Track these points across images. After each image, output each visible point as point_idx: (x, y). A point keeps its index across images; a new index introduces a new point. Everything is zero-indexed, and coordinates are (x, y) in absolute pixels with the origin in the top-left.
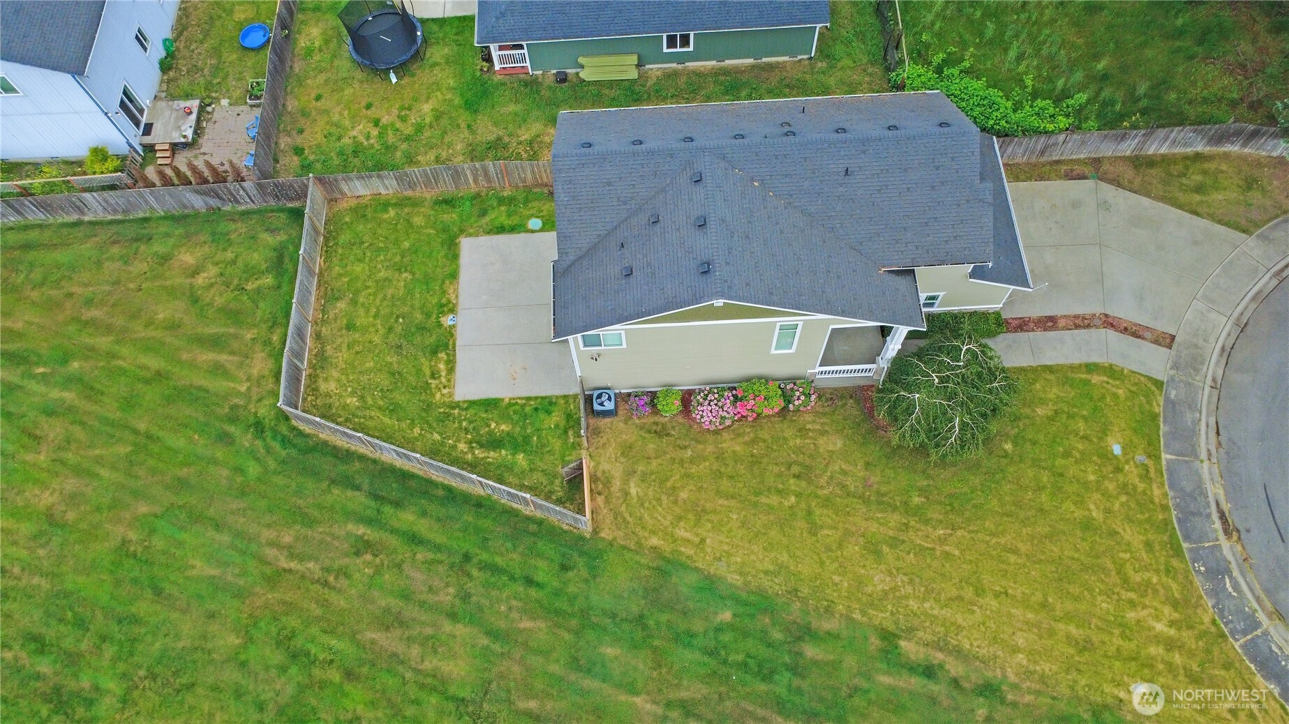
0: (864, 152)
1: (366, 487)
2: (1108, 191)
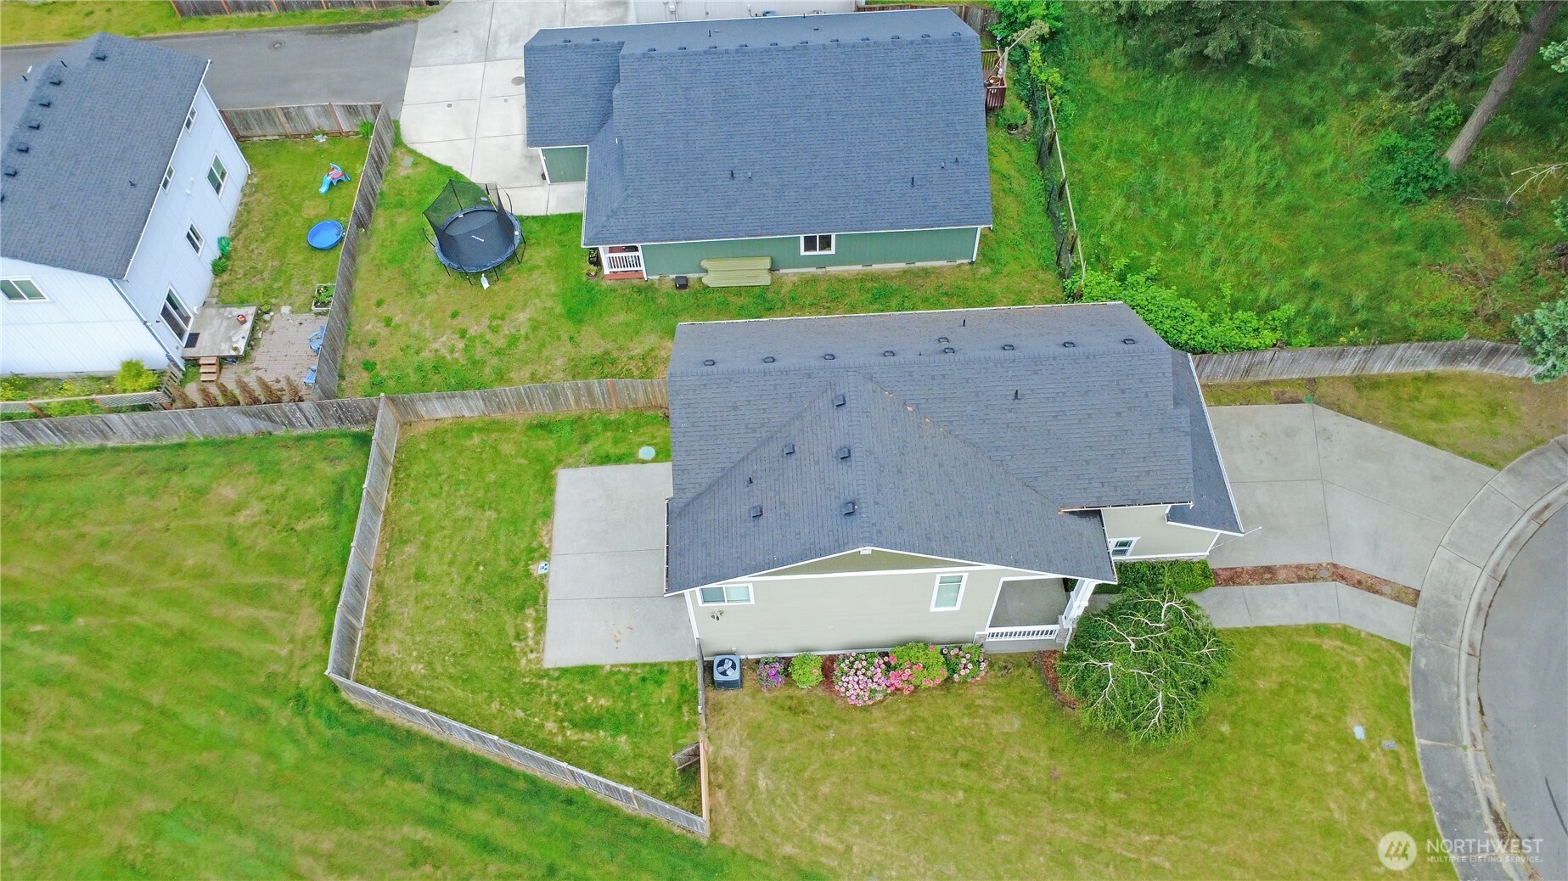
0: (1036, 373)
1: (428, 776)
2: (1328, 417)
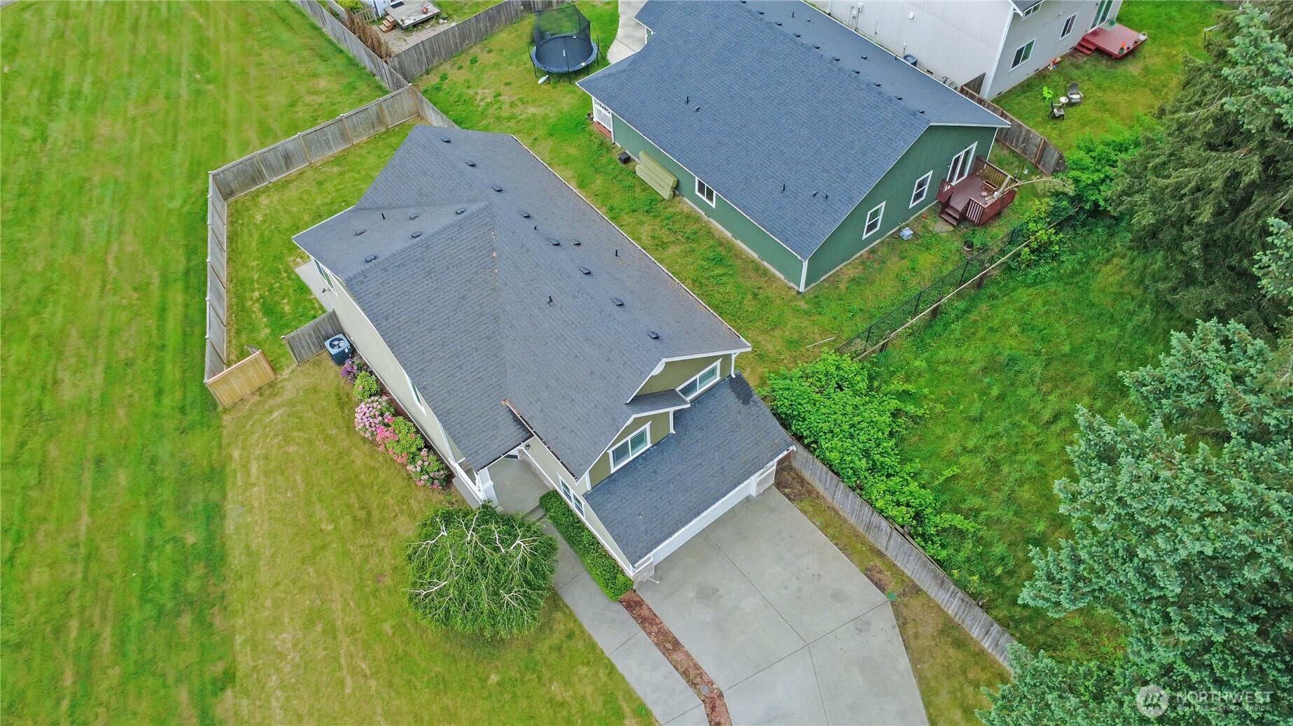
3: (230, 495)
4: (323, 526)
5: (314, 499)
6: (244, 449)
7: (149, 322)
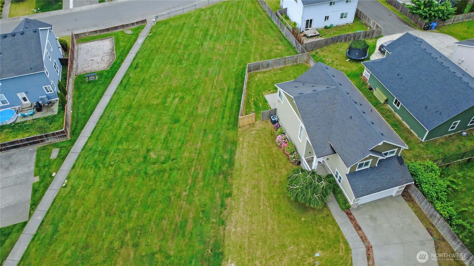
2: (431, 244)
3: (238, 149)
4: (261, 165)
5: (260, 157)
6: (243, 138)
7: (223, 99)
